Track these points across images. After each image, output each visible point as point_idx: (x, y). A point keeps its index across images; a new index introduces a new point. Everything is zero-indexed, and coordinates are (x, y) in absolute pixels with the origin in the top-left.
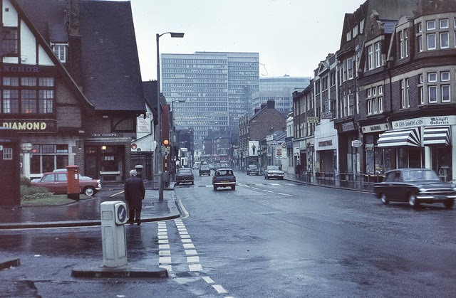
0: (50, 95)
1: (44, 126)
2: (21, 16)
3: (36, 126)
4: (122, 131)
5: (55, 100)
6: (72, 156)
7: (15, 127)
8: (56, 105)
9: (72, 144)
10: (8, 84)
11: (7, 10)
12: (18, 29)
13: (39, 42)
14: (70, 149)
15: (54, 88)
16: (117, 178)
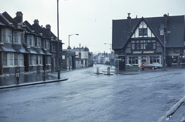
0: (154, 44)
1: (153, 52)
2: (148, 26)
3: (151, 52)
4: (178, 53)
5: (156, 45)
6: (160, 59)
7: (146, 52)
8: (156, 47)
9: (160, 56)
10: (145, 42)
11: (144, 24)
12: (147, 28)
13: (152, 32)
14: (160, 58)
15: (156, 43)
16: (177, 65)
